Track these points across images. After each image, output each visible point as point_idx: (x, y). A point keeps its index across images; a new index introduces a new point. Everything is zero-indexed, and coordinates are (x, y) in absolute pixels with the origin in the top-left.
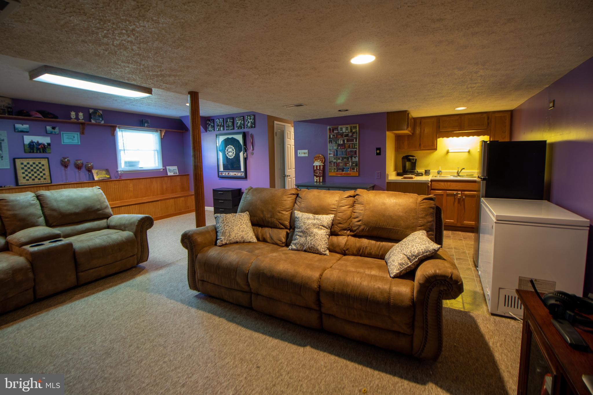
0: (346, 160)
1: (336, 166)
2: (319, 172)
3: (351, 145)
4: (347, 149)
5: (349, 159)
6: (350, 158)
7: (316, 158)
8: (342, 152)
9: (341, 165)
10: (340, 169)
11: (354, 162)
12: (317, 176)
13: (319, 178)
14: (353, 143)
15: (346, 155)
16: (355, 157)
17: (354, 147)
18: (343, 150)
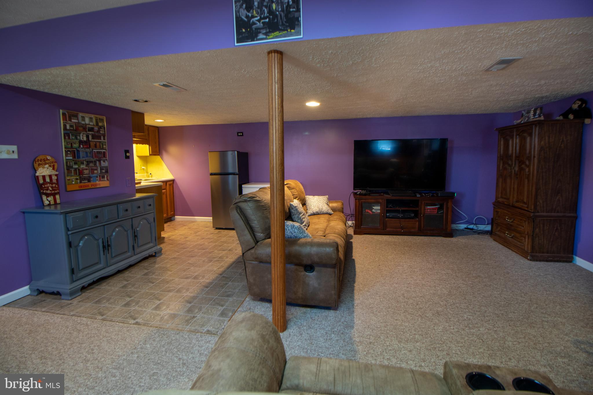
0: (93, 165)
1: (79, 175)
2: (52, 187)
3: (98, 144)
4: (93, 149)
5: (96, 163)
6: (98, 162)
7: (40, 162)
8: (87, 153)
9: (86, 172)
10: (85, 179)
11: (103, 167)
12: (48, 195)
13: (52, 197)
14: (100, 142)
15: (93, 157)
16: (104, 161)
17: (101, 147)
18: (88, 150)
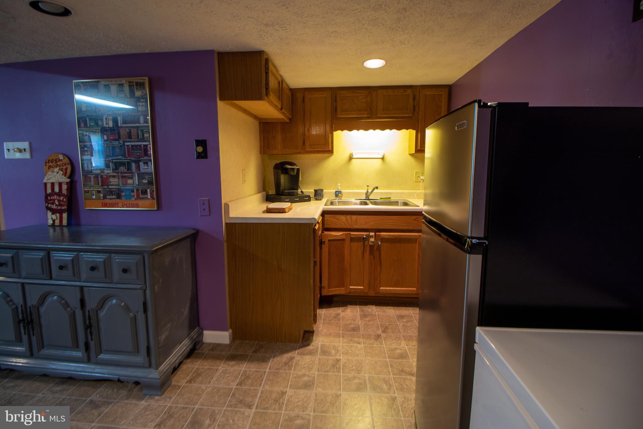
0: (126, 170)
1: (102, 185)
2: (59, 201)
3: (134, 132)
4: (124, 142)
5: (131, 166)
6: (133, 165)
7: (51, 164)
8: (114, 148)
9: (114, 181)
10: (111, 192)
11: (143, 173)
12: (54, 212)
13: (58, 215)
14: (138, 127)
15: (124, 155)
16: (146, 163)
17: (140, 137)
18: (116, 143)
